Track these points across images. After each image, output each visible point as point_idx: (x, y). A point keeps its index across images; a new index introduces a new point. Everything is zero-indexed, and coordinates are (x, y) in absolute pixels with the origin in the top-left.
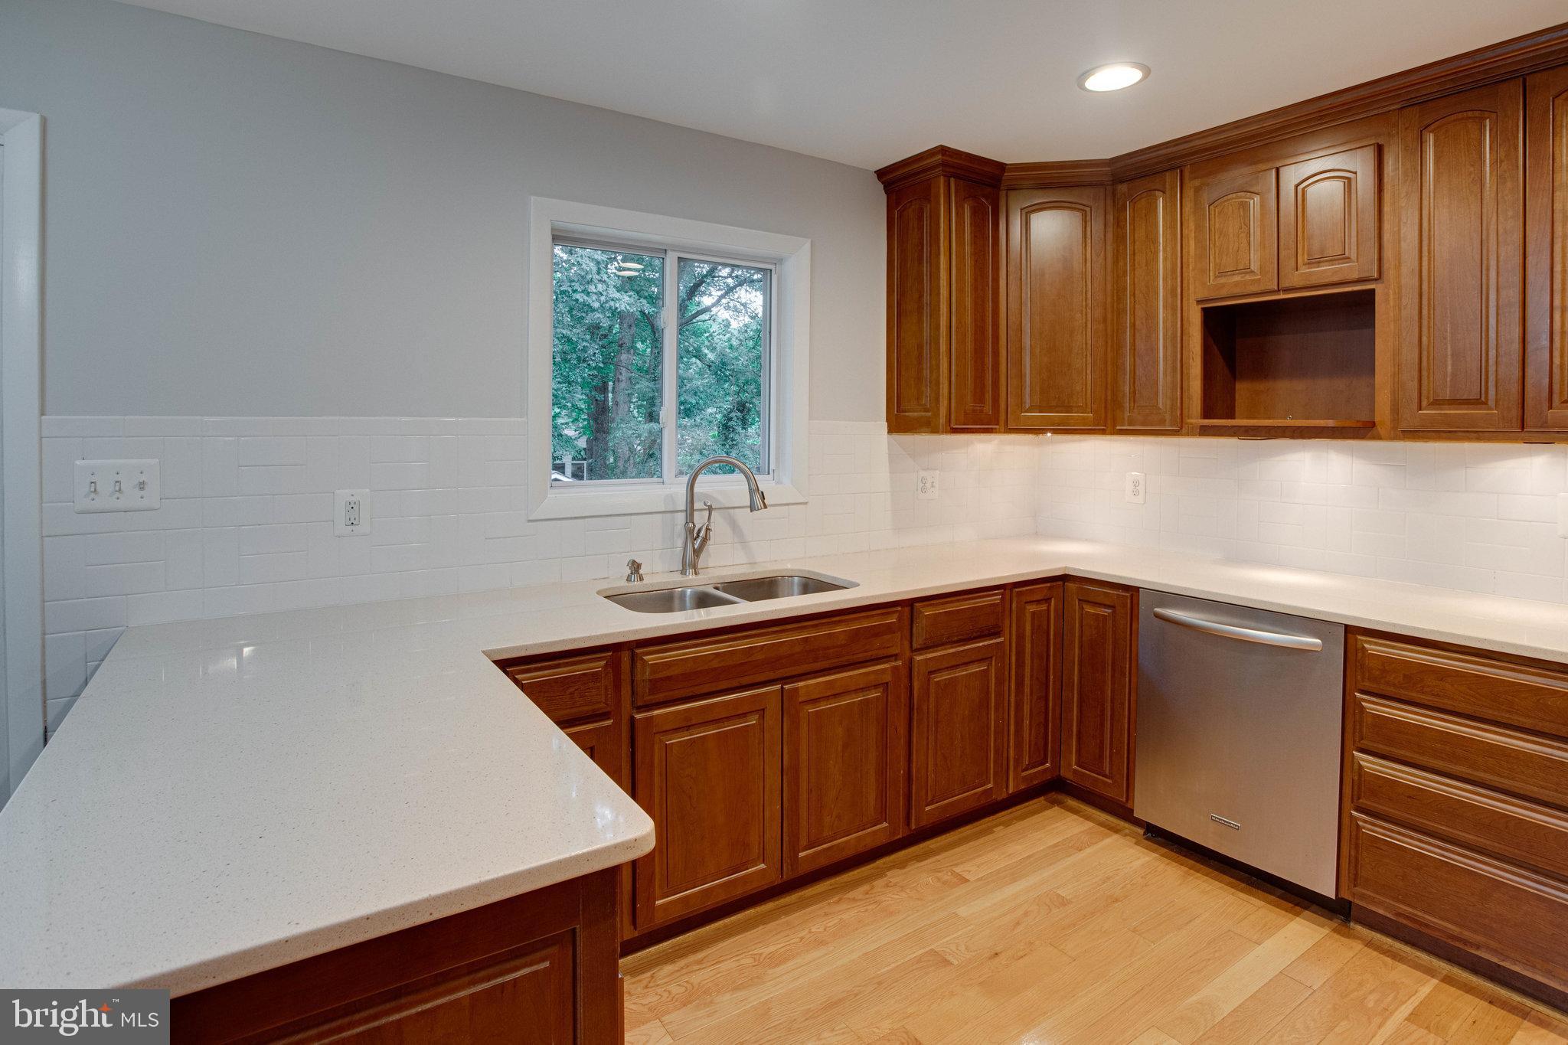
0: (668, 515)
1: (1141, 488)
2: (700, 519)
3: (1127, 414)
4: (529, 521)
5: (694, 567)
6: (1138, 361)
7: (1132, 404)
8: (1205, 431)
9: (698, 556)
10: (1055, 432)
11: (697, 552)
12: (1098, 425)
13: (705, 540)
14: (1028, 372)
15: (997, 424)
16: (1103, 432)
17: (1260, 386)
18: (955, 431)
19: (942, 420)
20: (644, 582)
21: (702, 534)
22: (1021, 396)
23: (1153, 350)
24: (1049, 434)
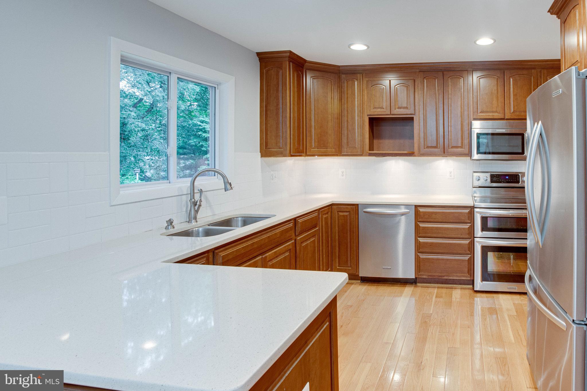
0: (180, 197)
1: (344, 174)
2: (197, 197)
3: (345, 150)
4: (112, 206)
5: (195, 218)
6: (349, 133)
7: (347, 146)
8: (370, 155)
9: (197, 213)
10: (319, 155)
11: (197, 211)
12: (336, 153)
13: (200, 206)
14: (313, 135)
15: (304, 153)
16: (337, 155)
17: (381, 141)
18: (292, 156)
19: (288, 152)
20: (175, 229)
21: (198, 203)
22: (311, 143)
23: (354, 129)
24: (316, 156)
